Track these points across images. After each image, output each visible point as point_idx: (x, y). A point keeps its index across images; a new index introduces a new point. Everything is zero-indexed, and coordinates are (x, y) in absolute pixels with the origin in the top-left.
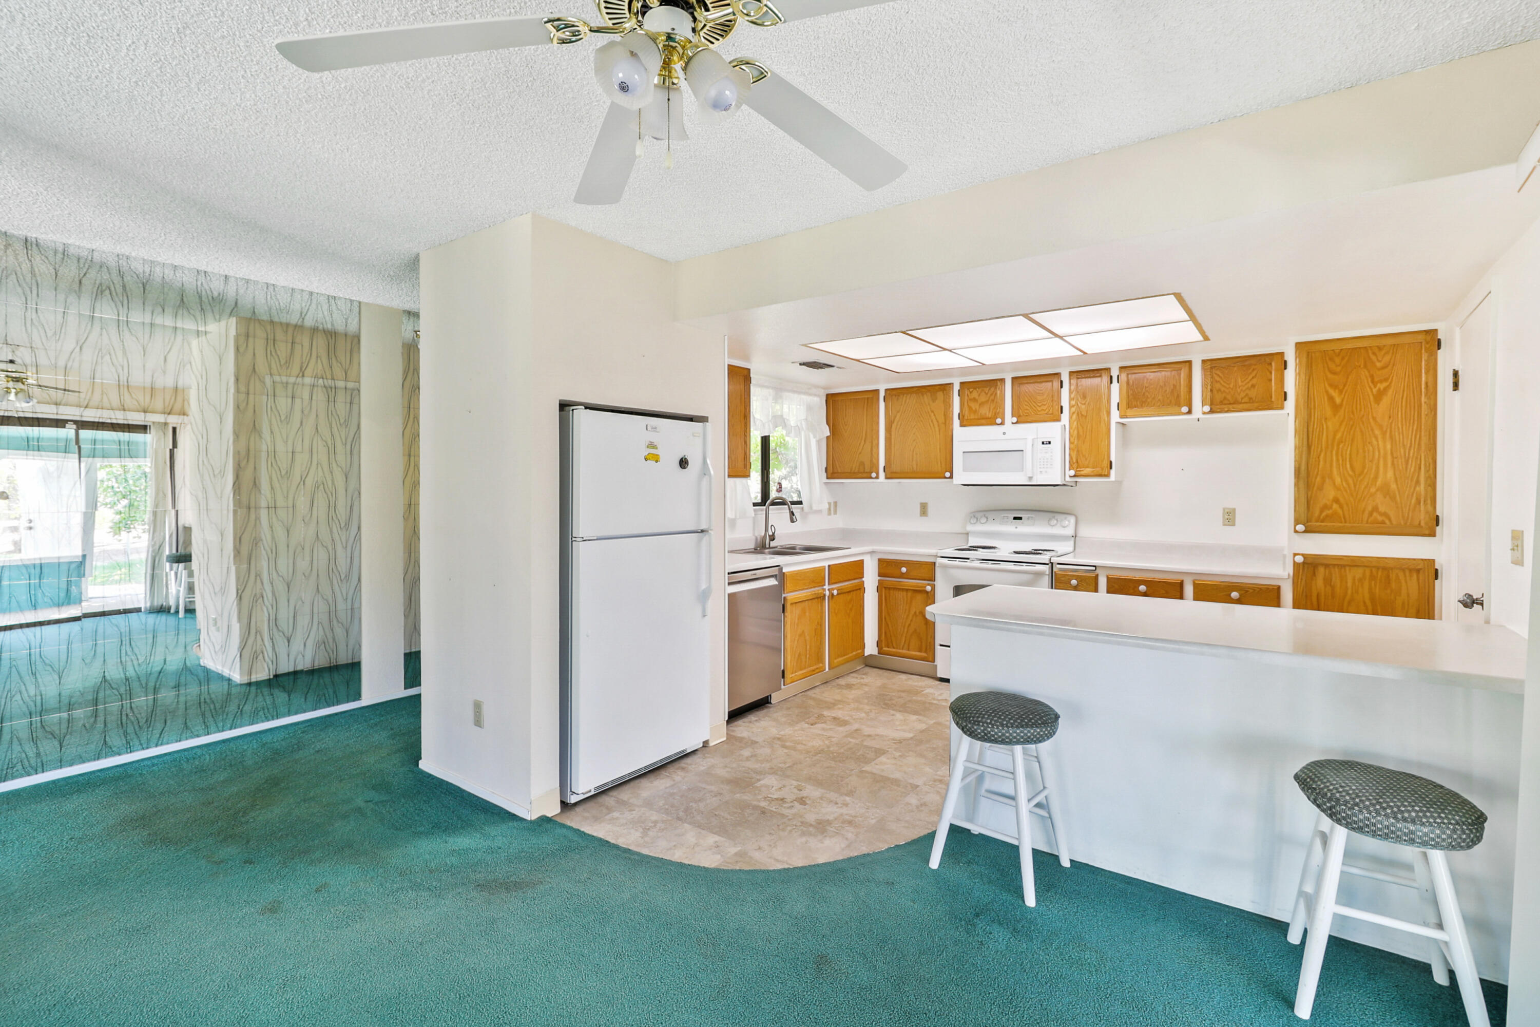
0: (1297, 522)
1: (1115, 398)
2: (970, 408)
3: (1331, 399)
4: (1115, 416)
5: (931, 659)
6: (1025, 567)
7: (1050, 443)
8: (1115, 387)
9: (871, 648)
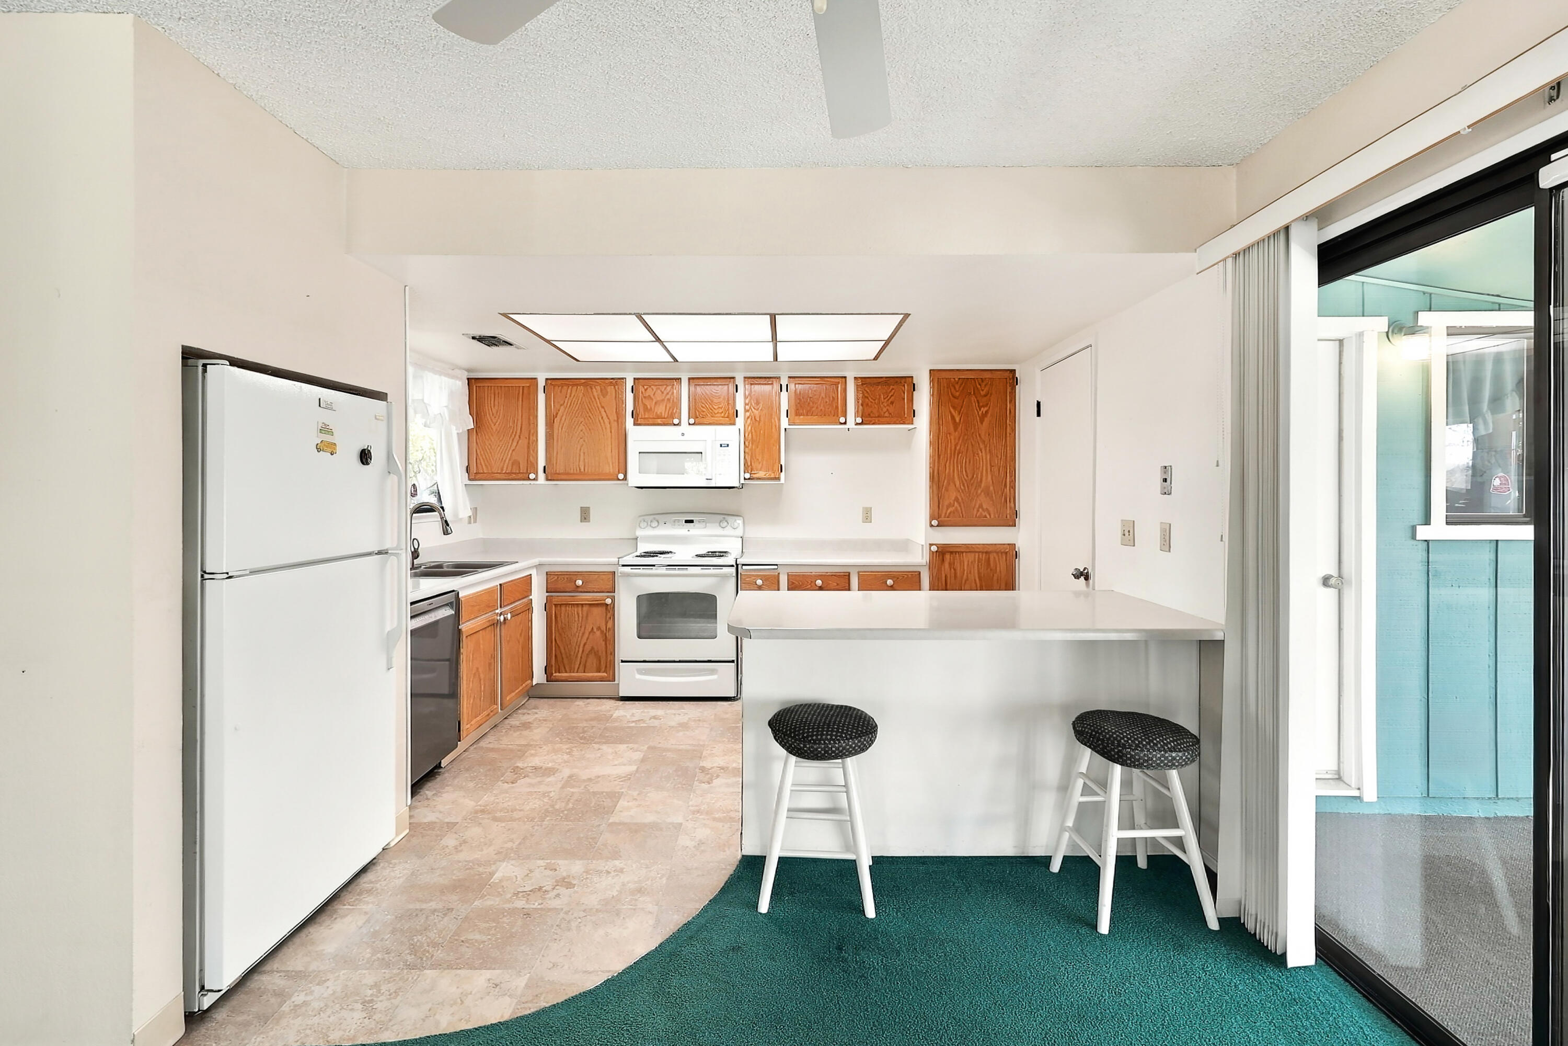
0: (932, 518)
1: (784, 406)
2: (645, 406)
3: (953, 418)
4: (784, 422)
5: (611, 679)
6: (712, 571)
7: (728, 445)
8: (784, 395)
9: (539, 676)
